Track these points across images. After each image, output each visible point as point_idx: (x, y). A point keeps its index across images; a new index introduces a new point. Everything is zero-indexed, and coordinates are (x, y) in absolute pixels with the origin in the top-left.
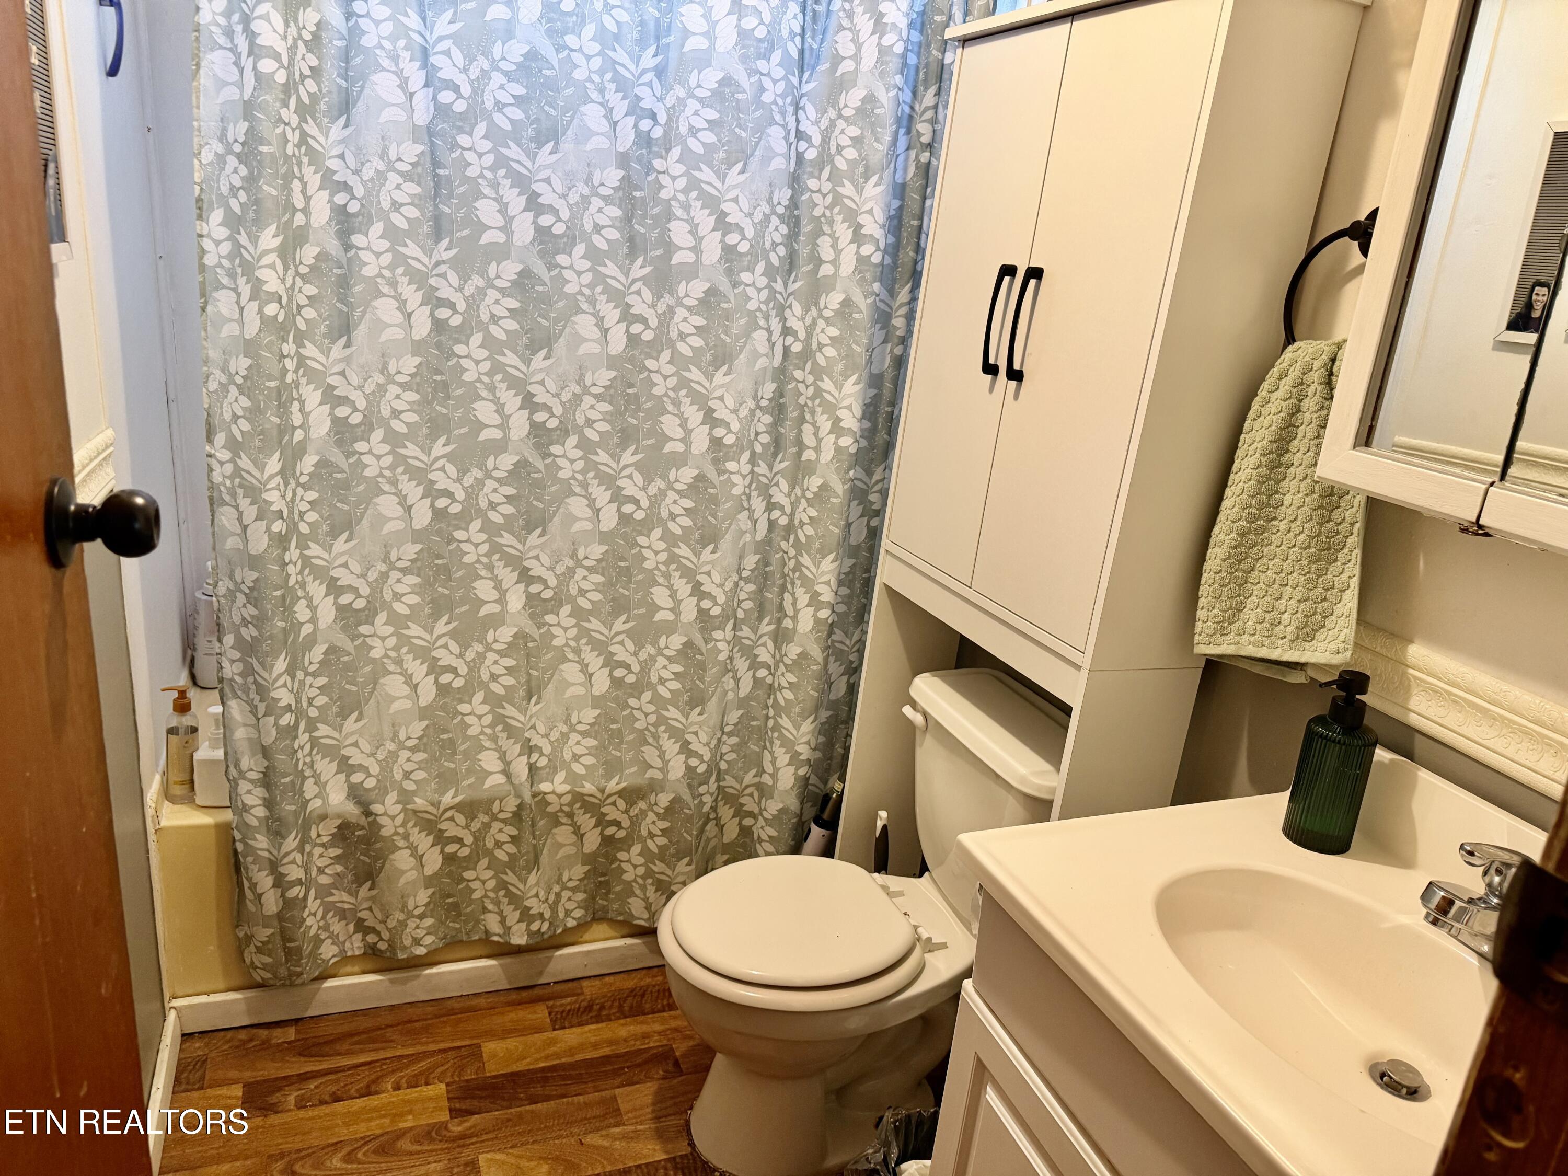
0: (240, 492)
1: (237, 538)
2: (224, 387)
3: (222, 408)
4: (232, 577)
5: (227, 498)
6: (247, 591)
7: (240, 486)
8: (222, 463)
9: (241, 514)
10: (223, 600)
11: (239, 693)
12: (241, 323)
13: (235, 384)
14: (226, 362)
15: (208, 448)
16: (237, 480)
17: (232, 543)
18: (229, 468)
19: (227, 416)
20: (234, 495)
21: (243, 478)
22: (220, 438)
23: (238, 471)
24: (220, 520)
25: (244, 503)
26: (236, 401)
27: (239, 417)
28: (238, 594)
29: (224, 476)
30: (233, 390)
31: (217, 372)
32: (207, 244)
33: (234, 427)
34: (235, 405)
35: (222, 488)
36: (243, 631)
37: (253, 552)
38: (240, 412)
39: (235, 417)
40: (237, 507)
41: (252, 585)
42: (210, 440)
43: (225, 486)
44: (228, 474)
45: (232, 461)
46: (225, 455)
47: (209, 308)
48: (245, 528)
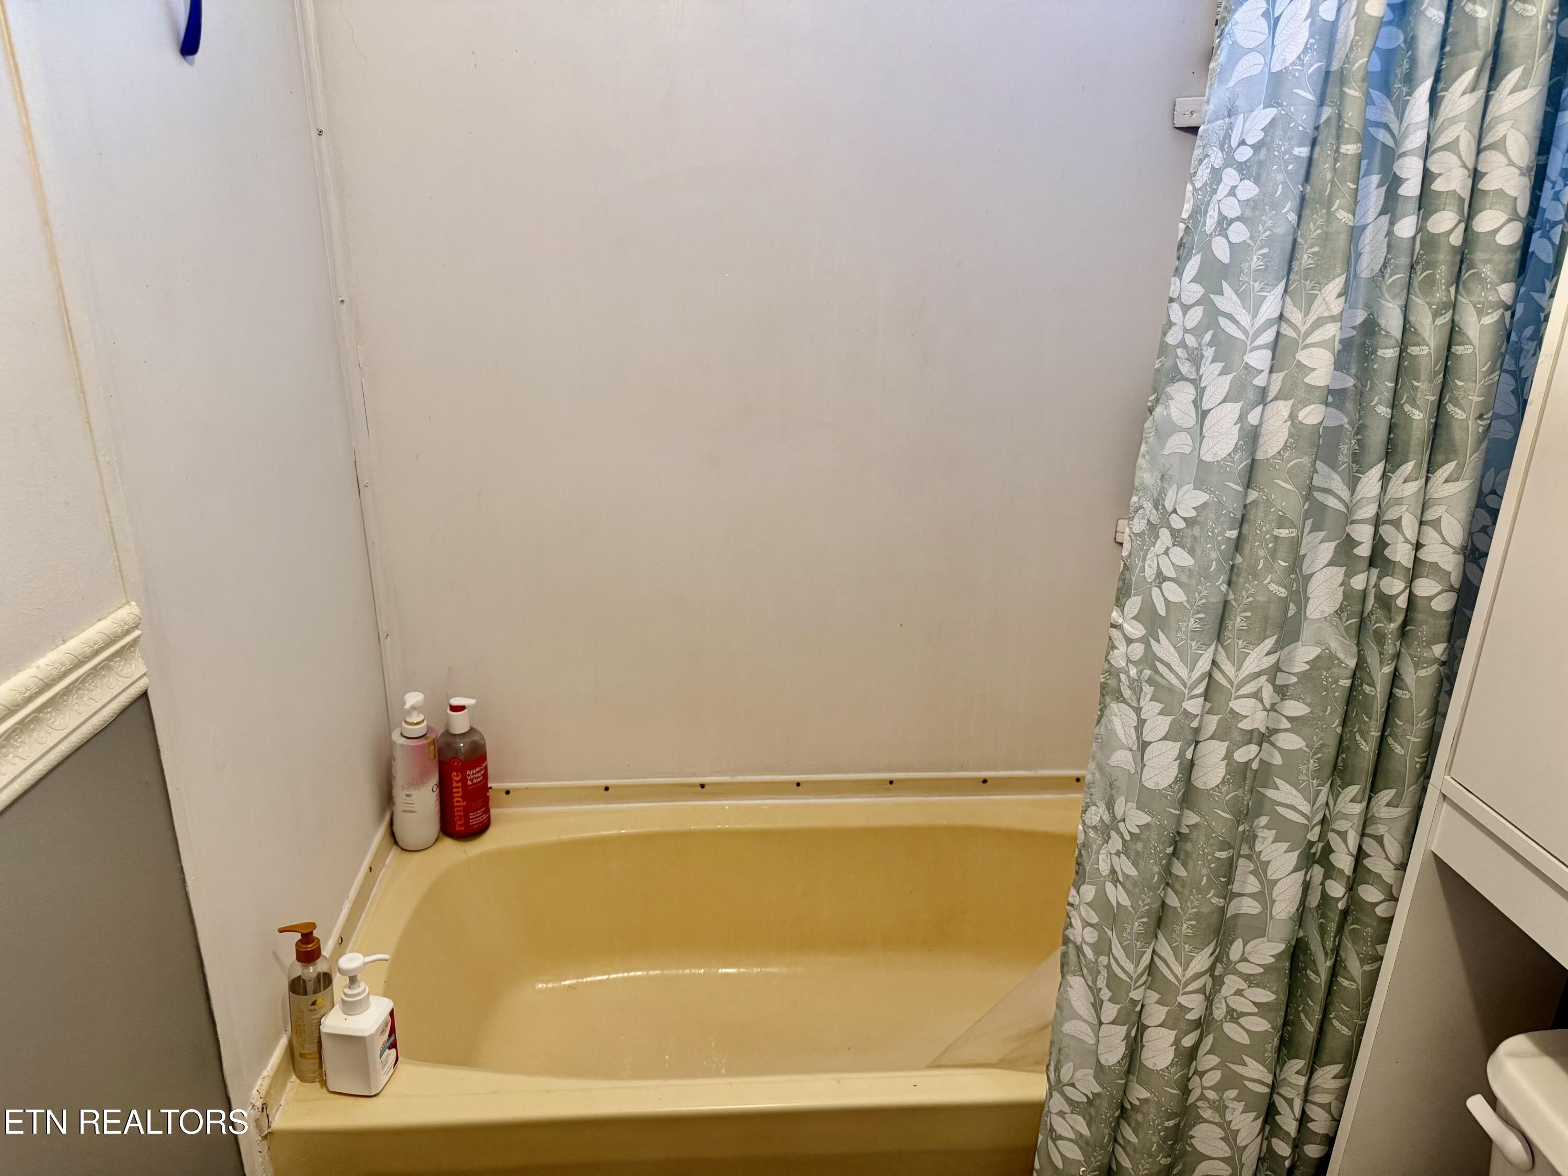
0: (1148, 690)
1: (1129, 755)
2: (1153, 529)
3: (1144, 560)
4: (1110, 806)
5: (1127, 693)
6: (1127, 837)
7: (1150, 681)
8: (1129, 641)
9: (1141, 723)
10: (1092, 834)
11: (1085, 971)
12: (1200, 437)
13: (1169, 527)
14: (1163, 492)
15: (1115, 614)
16: (1148, 672)
17: (1122, 759)
18: (1138, 650)
19: (1150, 573)
20: (1137, 692)
21: (1156, 671)
22: (1134, 604)
23: (1150, 659)
24: (1110, 721)
25: (1151, 709)
26: (1166, 553)
27: (1166, 579)
28: (1113, 833)
29: (1129, 661)
30: (1165, 534)
31: (1148, 506)
32: (1175, 312)
33: (1155, 591)
34: (1164, 560)
35: (1123, 677)
36: (1109, 887)
37: (1150, 784)
38: (1169, 572)
39: (1161, 578)
40: (1138, 711)
41: (1136, 831)
42: (1120, 603)
43: (1127, 673)
44: (1136, 658)
45: (1144, 640)
46: (1135, 630)
47: (1159, 410)
48: (1144, 746)
